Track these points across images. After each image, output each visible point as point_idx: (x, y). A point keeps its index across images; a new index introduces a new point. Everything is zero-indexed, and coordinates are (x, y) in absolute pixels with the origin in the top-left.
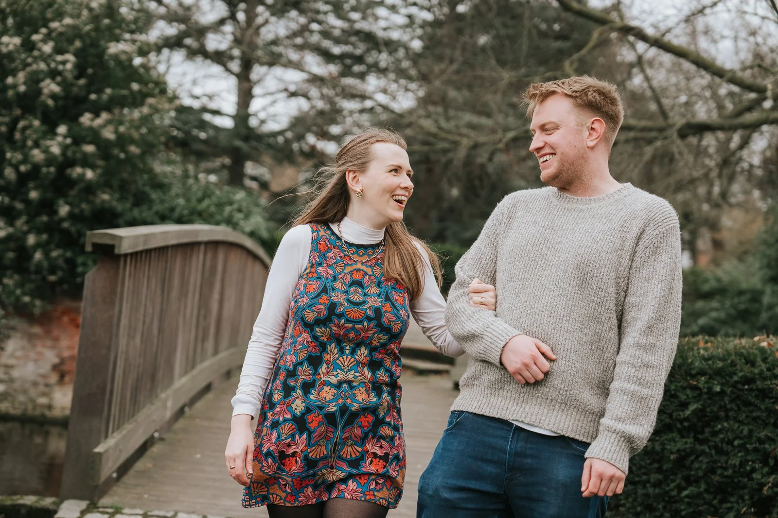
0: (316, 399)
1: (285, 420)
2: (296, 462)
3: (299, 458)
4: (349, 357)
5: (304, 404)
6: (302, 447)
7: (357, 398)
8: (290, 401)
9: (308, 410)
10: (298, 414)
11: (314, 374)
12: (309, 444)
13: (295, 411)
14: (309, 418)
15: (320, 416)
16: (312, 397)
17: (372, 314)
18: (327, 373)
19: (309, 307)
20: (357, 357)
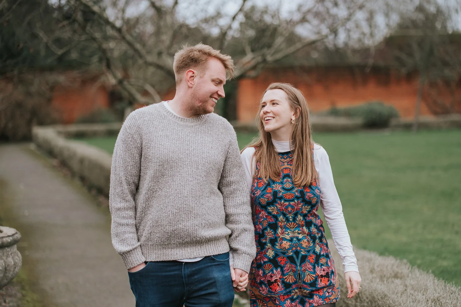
0: (279, 248)
1: (265, 263)
2: (279, 285)
3: (280, 282)
4: (293, 223)
5: (273, 252)
6: (279, 276)
7: (303, 246)
8: (265, 251)
9: (276, 255)
10: (272, 257)
11: (275, 234)
12: (283, 274)
13: (269, 256)
14: (278, 259)
15: (285, 258)
16: (277, 247)
17: (298, 195)
18: (282, 233)
19: (262, 196)
20: (297, 222)
